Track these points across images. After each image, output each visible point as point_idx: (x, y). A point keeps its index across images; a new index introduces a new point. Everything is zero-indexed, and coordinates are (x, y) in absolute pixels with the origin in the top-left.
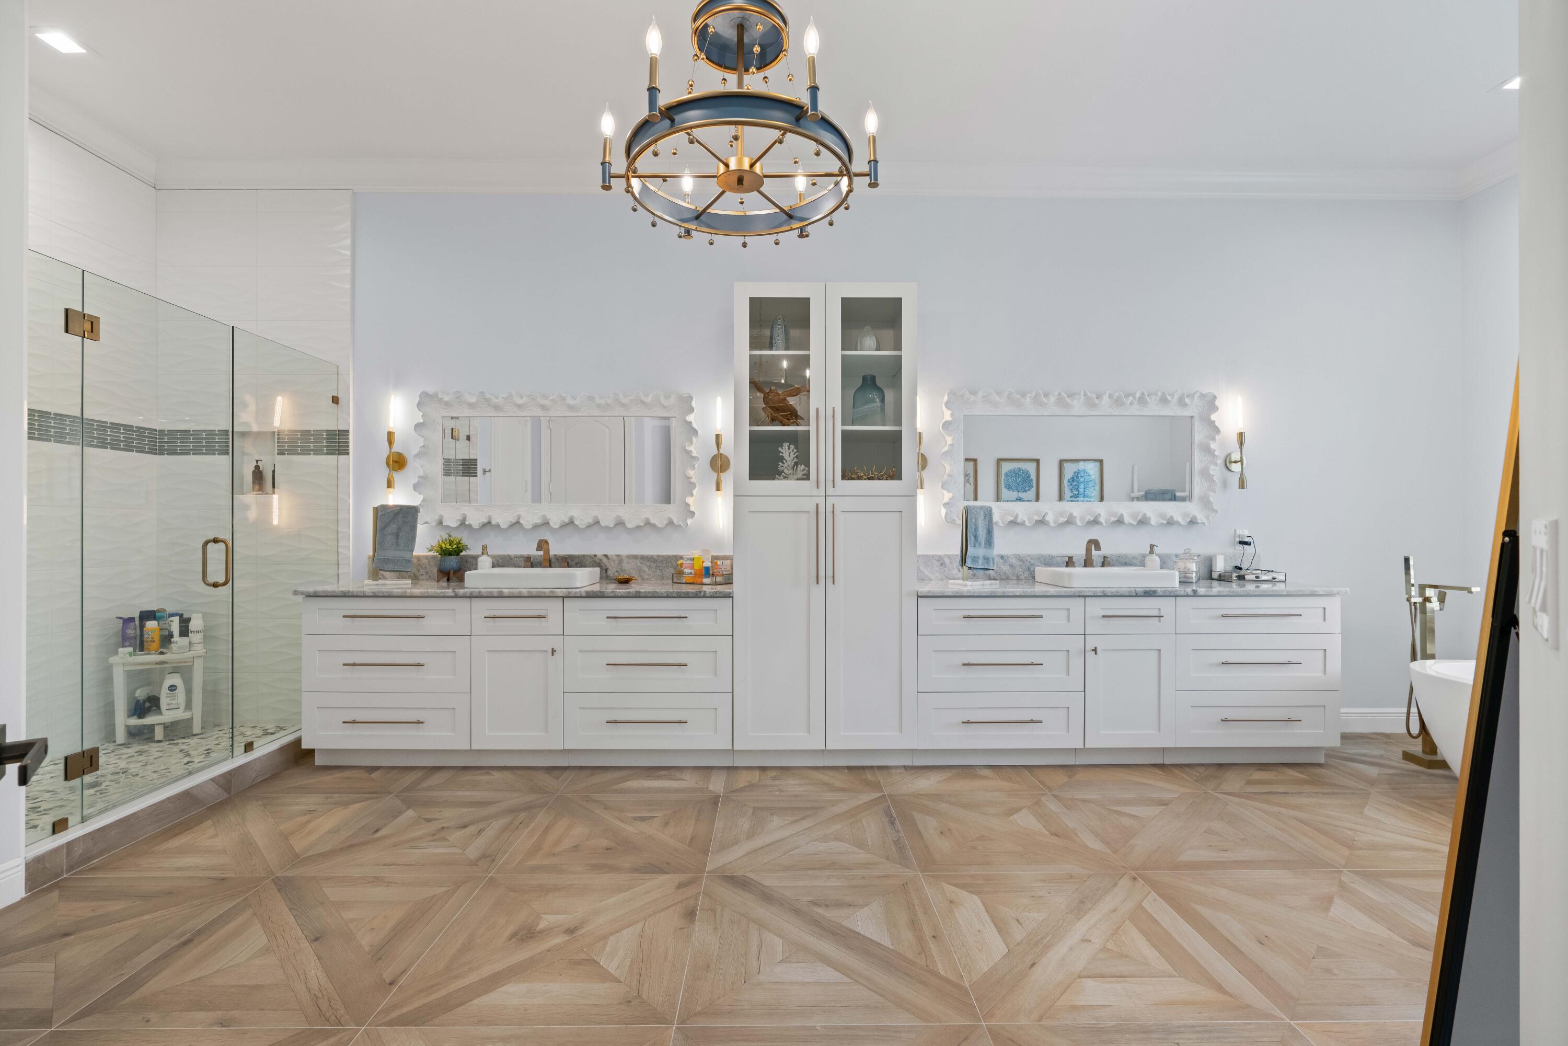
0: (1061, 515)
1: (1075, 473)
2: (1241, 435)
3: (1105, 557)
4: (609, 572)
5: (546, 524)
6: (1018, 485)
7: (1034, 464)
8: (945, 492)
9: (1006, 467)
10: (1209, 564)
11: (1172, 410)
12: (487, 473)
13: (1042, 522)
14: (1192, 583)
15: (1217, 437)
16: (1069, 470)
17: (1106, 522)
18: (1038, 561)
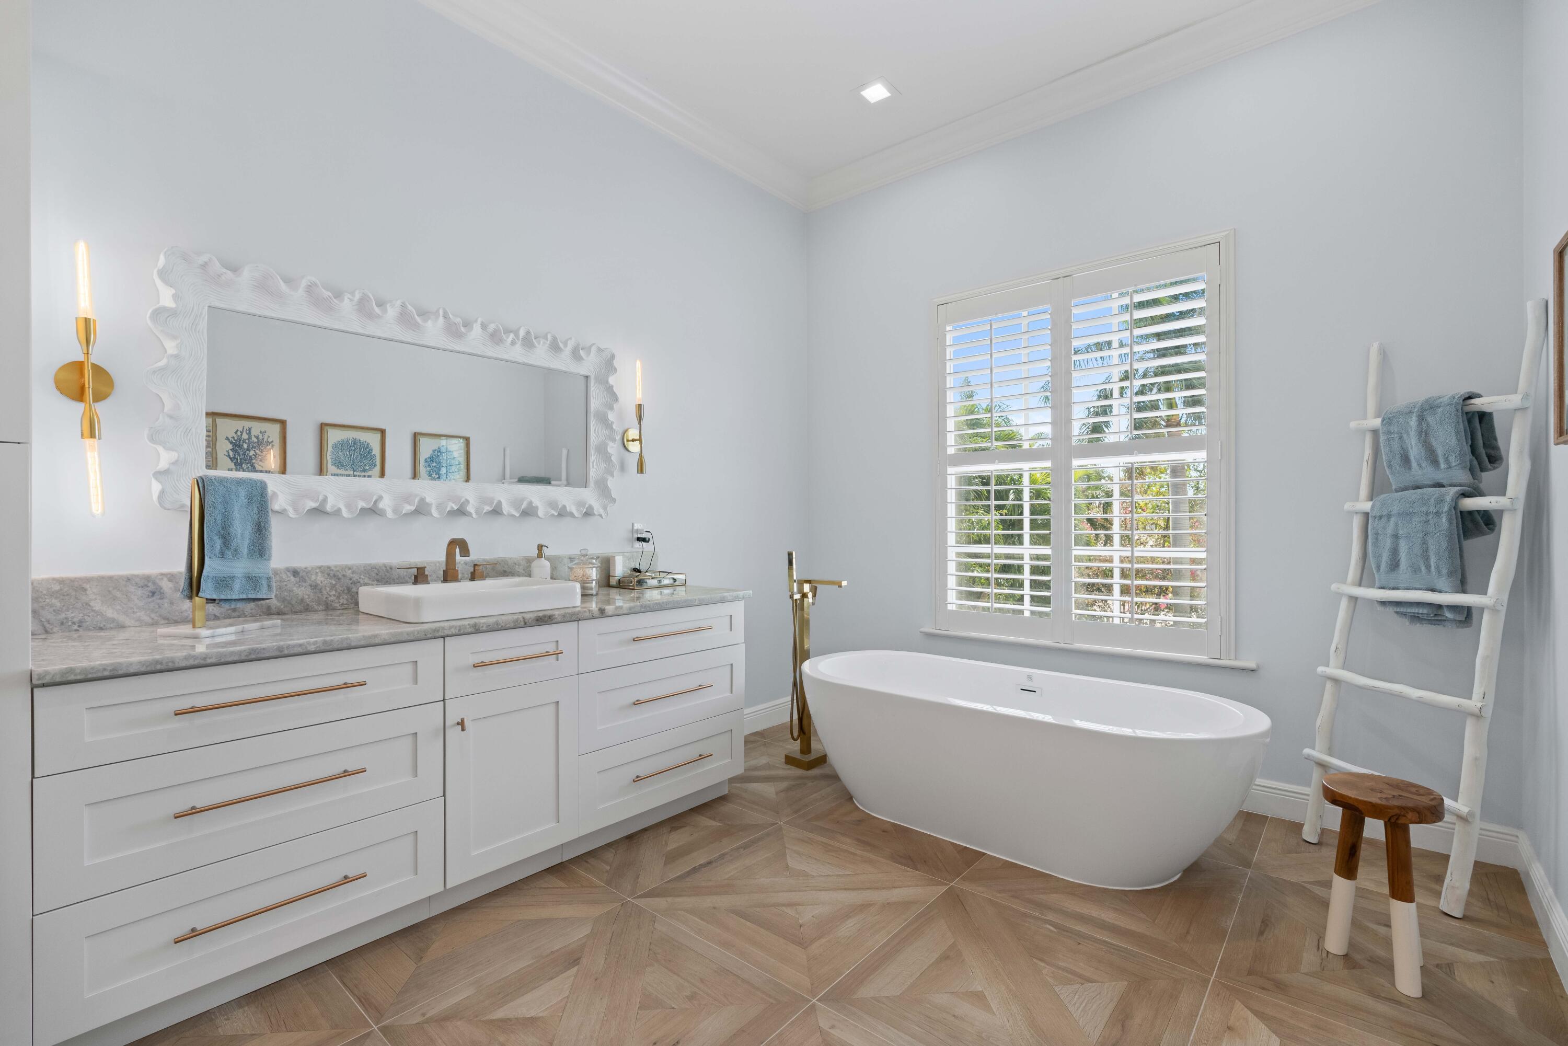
0: (407, 499)
1: (434, 451)
2: (640, 407)
3: (475, 565)
6: (353, 461)
7: (378, 436)
8: (160, 449)
9: (334, 436)
10: (606, 565)
11: (562, 363)
13: (373, 511)
14: (592, 595)
15: (615, 406)
16: (427, 448)
17: (477, 512)
18: (366, 577)
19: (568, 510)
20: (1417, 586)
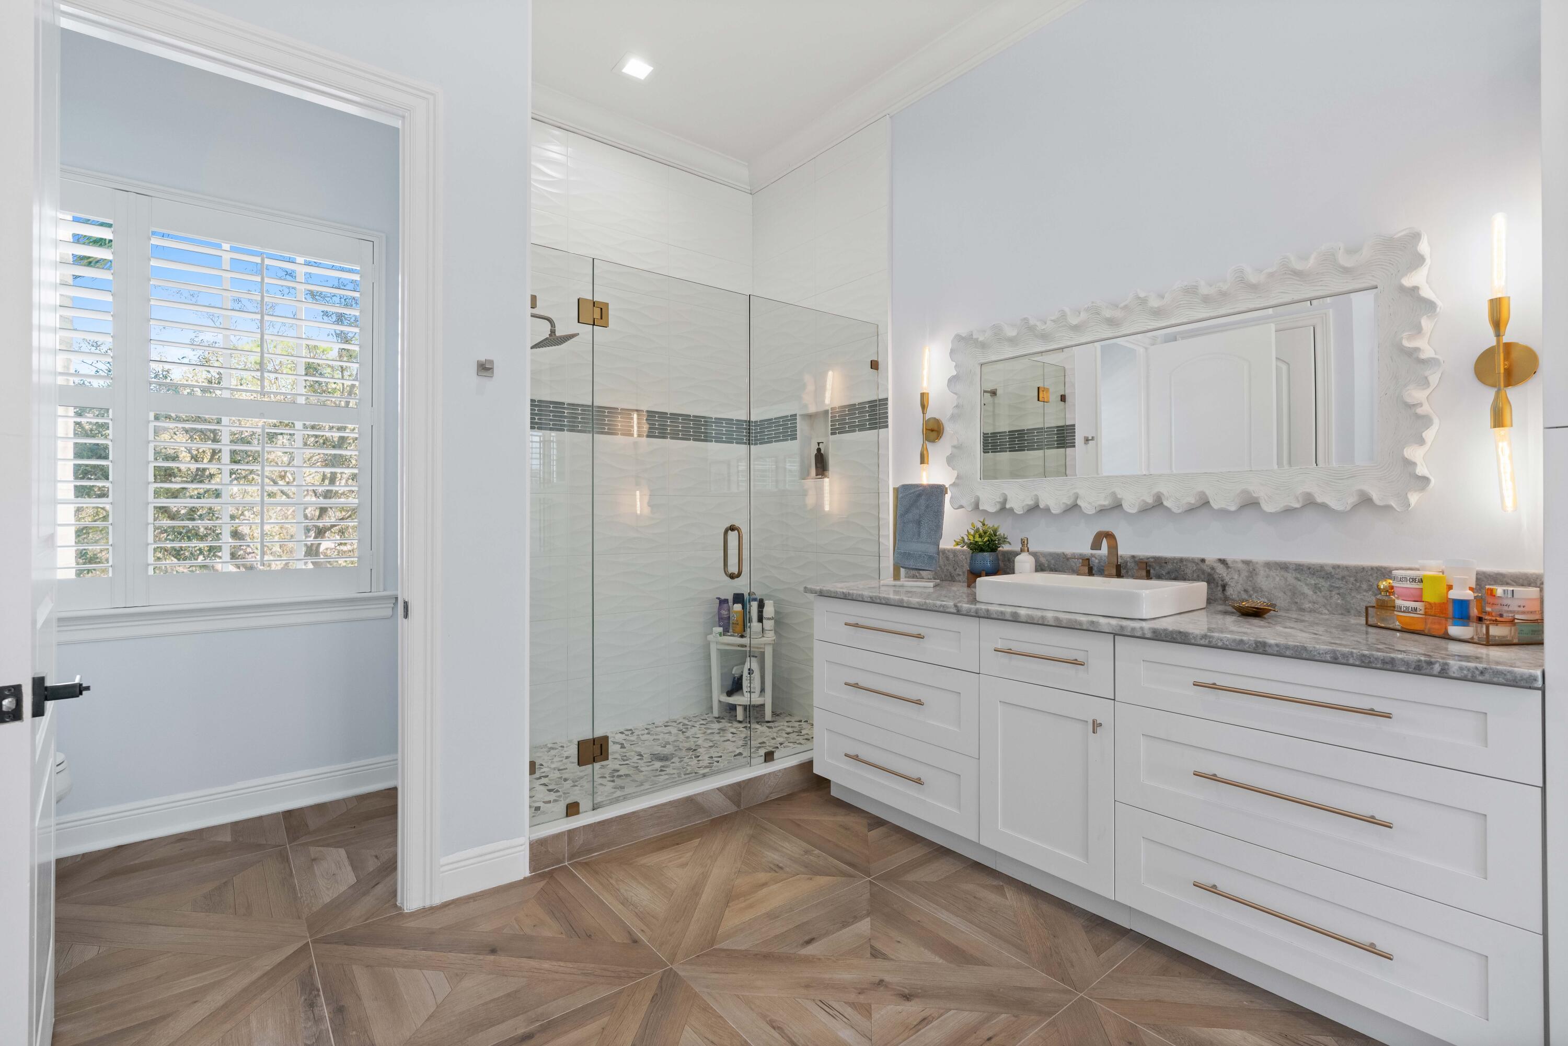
4: (1229, 591)
5: (1117, 506)
12: (1090, 442)
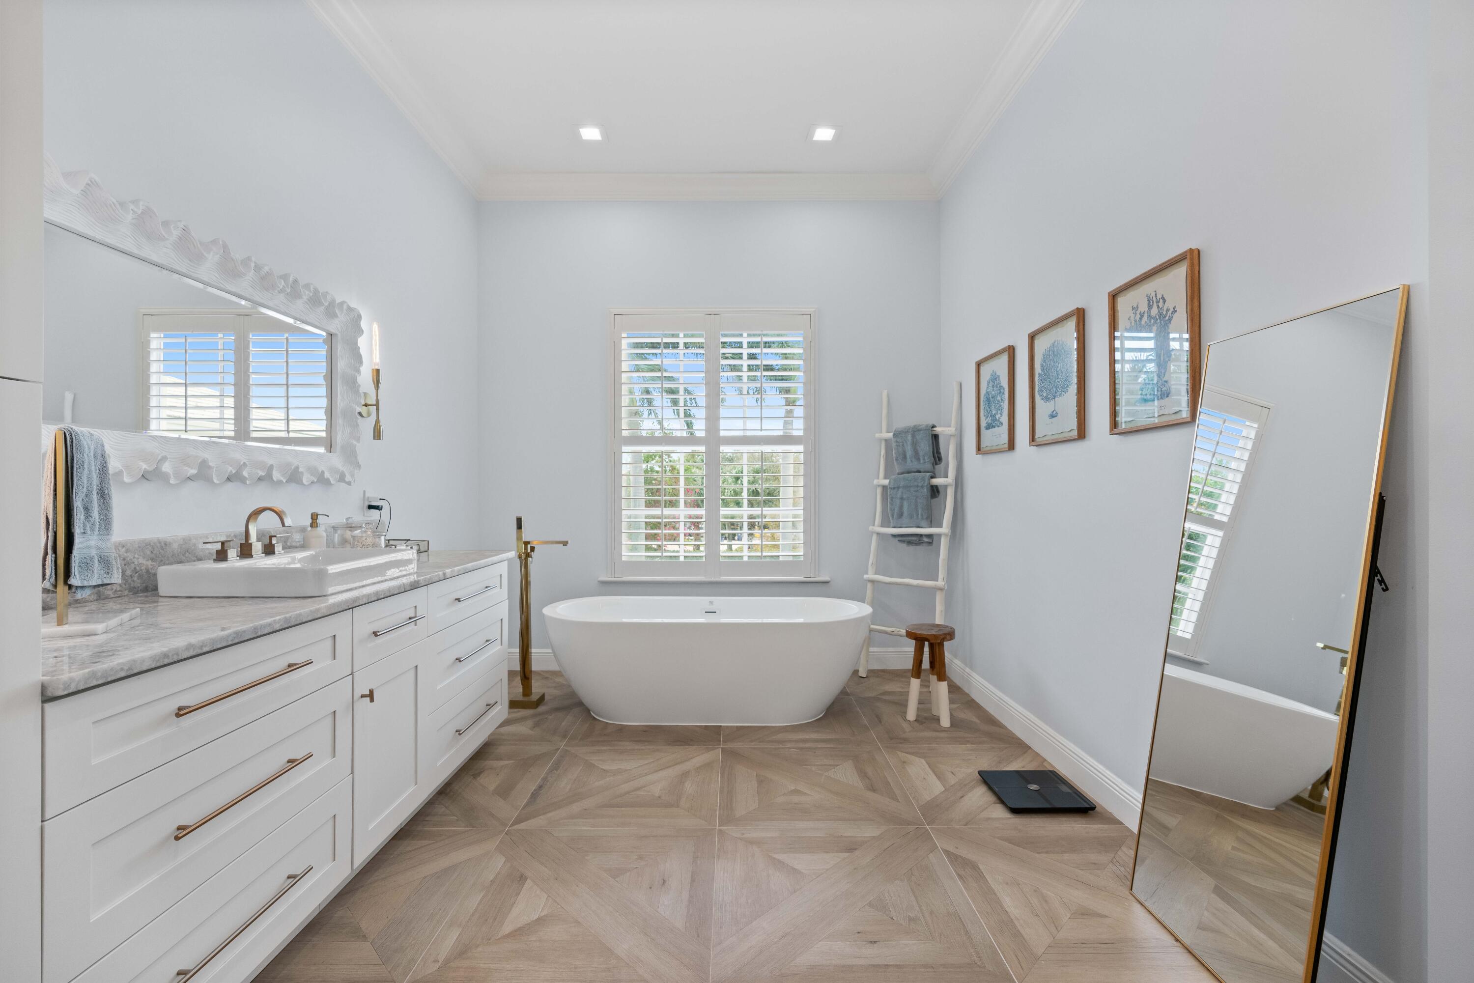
2: (378, 373)
3: (271, 537)
15: (361, 369)
18: (140, 555)
19: (325, 477)
20: (912, 525)
